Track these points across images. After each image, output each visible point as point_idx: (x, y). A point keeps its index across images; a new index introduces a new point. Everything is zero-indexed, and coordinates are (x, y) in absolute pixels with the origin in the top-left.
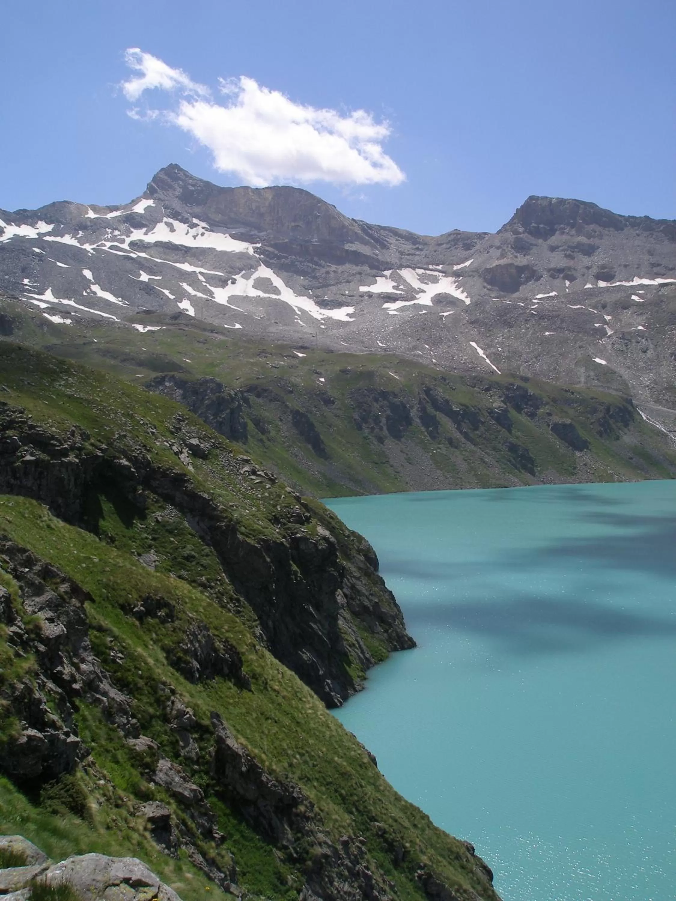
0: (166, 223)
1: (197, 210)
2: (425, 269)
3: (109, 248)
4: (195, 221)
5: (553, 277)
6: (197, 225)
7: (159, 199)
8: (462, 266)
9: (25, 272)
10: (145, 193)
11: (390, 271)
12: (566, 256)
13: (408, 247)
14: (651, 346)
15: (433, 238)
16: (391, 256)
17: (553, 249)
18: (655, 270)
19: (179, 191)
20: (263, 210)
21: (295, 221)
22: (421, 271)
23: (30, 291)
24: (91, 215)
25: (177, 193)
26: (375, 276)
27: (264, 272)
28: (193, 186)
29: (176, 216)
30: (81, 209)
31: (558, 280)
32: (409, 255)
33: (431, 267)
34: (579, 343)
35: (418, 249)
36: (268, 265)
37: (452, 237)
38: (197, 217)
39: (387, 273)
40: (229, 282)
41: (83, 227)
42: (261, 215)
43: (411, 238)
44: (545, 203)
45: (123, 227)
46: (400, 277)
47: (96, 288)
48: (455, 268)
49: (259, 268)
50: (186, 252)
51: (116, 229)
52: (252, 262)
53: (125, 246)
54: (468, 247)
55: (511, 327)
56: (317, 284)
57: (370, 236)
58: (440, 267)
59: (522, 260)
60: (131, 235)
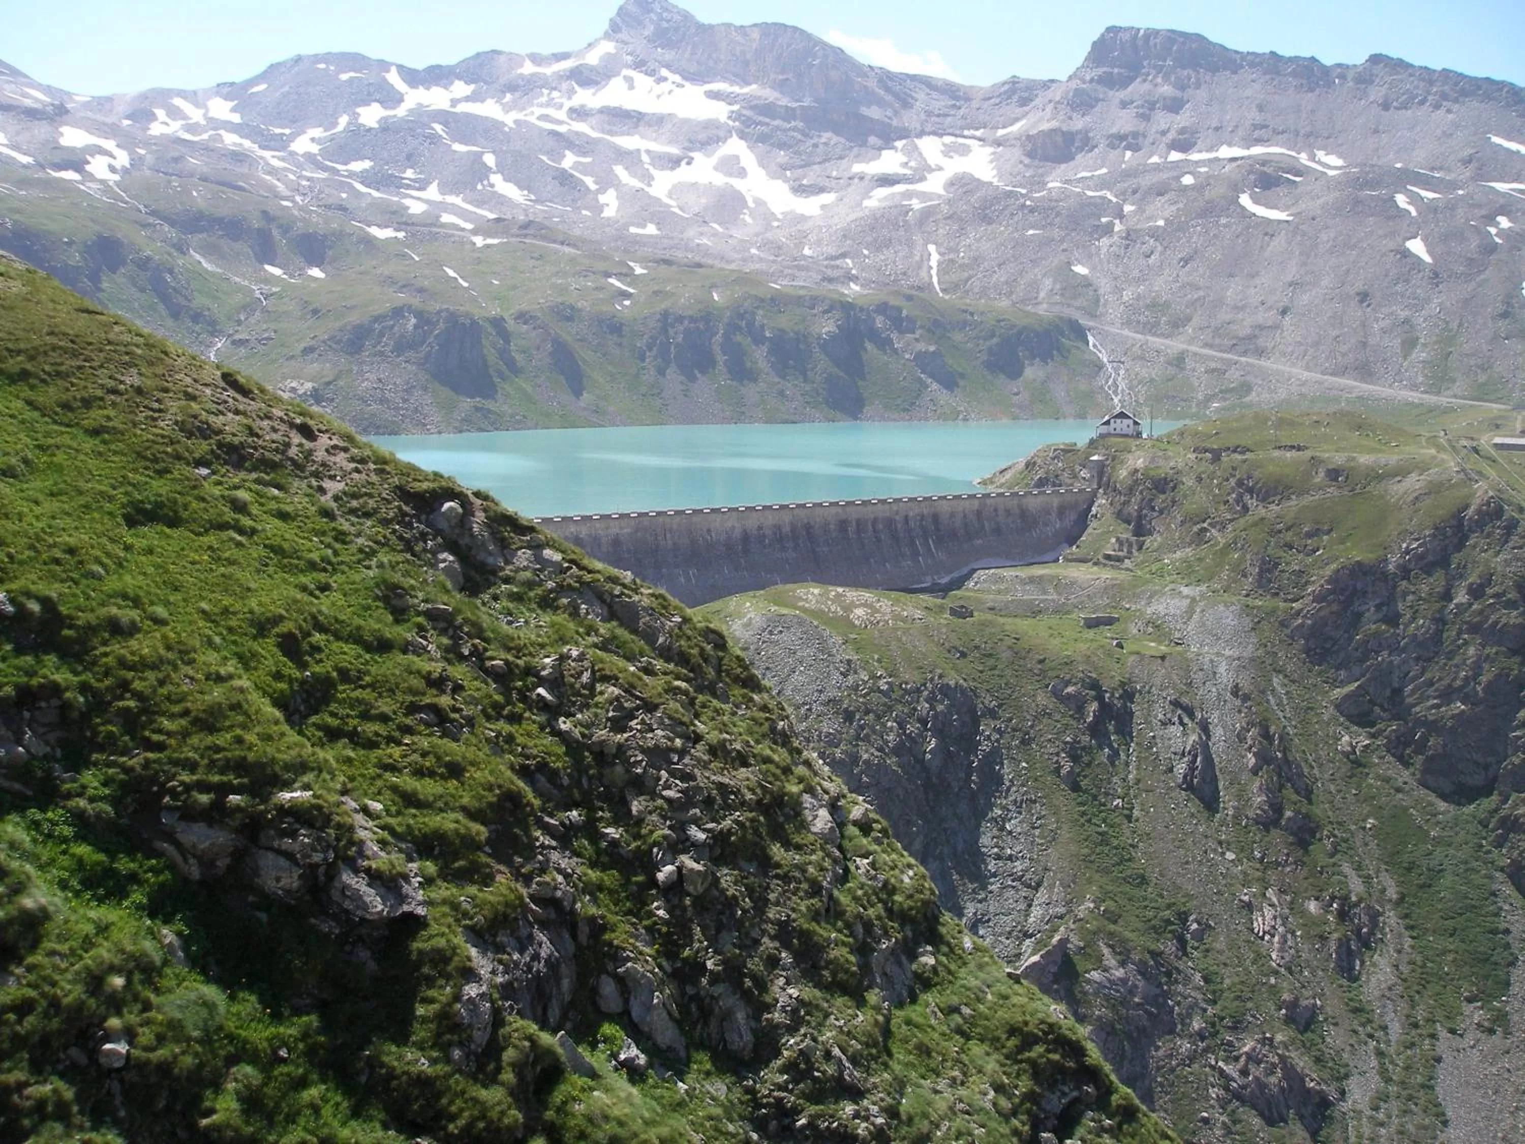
0: (625, 77)
1: (669, 55)
2: (956, 136)
3: (539, 118)
4: (664, 72)
5: (1113, 147)
6: (665, 79)
7: (623, 42)
8: (1009, 129)
9: (411, 159)
10: (606, 34)
11: (904, 142)
12: (1138, 115)
13: (940, 103)
14: (1160, 248)
15: (981, 89)
16: (910, 119)
17: (1124, 105)
18: (1257, 134)
19: (649, 30)
20: (748, 56)
21: (783, 72)
22: (948, 139)
23: (408, 187)
24: (528, 68)
25: (646, 33)
26: (880, 149)
27: (735, 146)
28: (668, 21)
29: (639, 65)
30: (515, 59)
31: (1116, 152)
32: (938, 116)
33: (966, 133)
34: (1065, 246)
35: (954, 106)
36: (742, 136)
37: (1006, 87)
38: (668, 66)
39: (899, 144)
40: (683, 163)
41: (512, 87)
42: (746, 63)
43: (951, 91)
44: (1126, 37)
45: (565, 86)
46: (916, 148)
47: (496, 179)
48: (1001, 132)
49: (730, 141)
50: (639, 120)
51: (555, 89)
52: (722, 134)
53: (562, 115)
54: (1024, 102)
55: (990, 224)
56: (798, 162)
57: (887, 90)
58: (978, 133)
59: (1078, 123)
60: (574, 97)
